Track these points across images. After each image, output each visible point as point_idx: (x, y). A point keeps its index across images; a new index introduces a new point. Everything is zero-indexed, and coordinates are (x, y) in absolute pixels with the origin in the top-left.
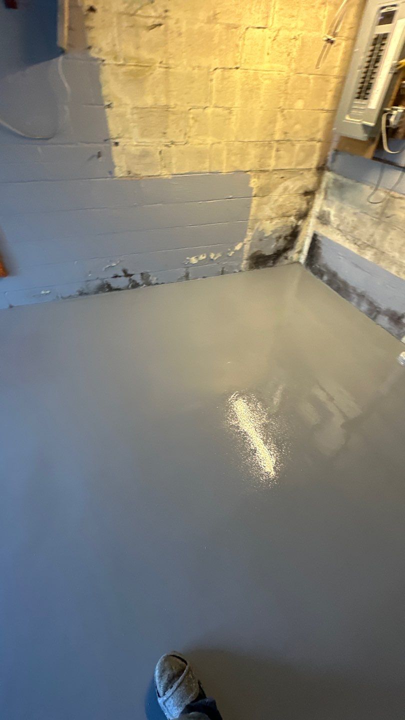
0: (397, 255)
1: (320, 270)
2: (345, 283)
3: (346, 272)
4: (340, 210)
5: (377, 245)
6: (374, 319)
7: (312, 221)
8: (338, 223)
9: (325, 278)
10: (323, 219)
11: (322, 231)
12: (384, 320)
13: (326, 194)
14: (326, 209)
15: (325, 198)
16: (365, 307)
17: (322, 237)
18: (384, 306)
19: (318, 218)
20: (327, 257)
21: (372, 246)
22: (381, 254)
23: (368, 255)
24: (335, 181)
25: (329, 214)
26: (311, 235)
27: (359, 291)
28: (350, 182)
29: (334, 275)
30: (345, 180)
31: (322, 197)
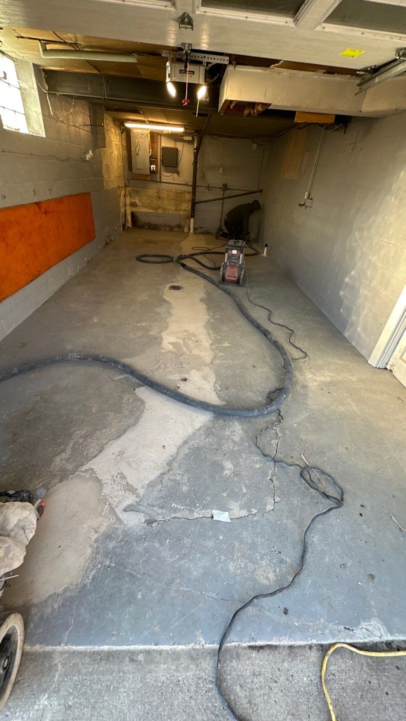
0: (169, 207)
1: (142, 225)
2: (156, 225)
3: (154, 221)
4: (140, 200)
5: (161, 206)
6: (173, 231)
7: (128, 208)
8: (141, 204)
9: (146, 227)
10: (133, 205)
11: (135, 210)
12: (176, 229)
13: (130, 196)
14: (133, 201)
15: (131, 197)
16: (168, 229)
17: (136, 212)
18: (174, 225)
19: (130, 205)
20: (142, 219)
21: (160, 208)
22: (164, 209)
23: (160, 211)
24: (132, 190)
25: (136, 202)
26: (130, 213)
27: (163, 224)
28: (140, 189)
29: (150, 224)
30: (137, 189)
31: (129, 197)
